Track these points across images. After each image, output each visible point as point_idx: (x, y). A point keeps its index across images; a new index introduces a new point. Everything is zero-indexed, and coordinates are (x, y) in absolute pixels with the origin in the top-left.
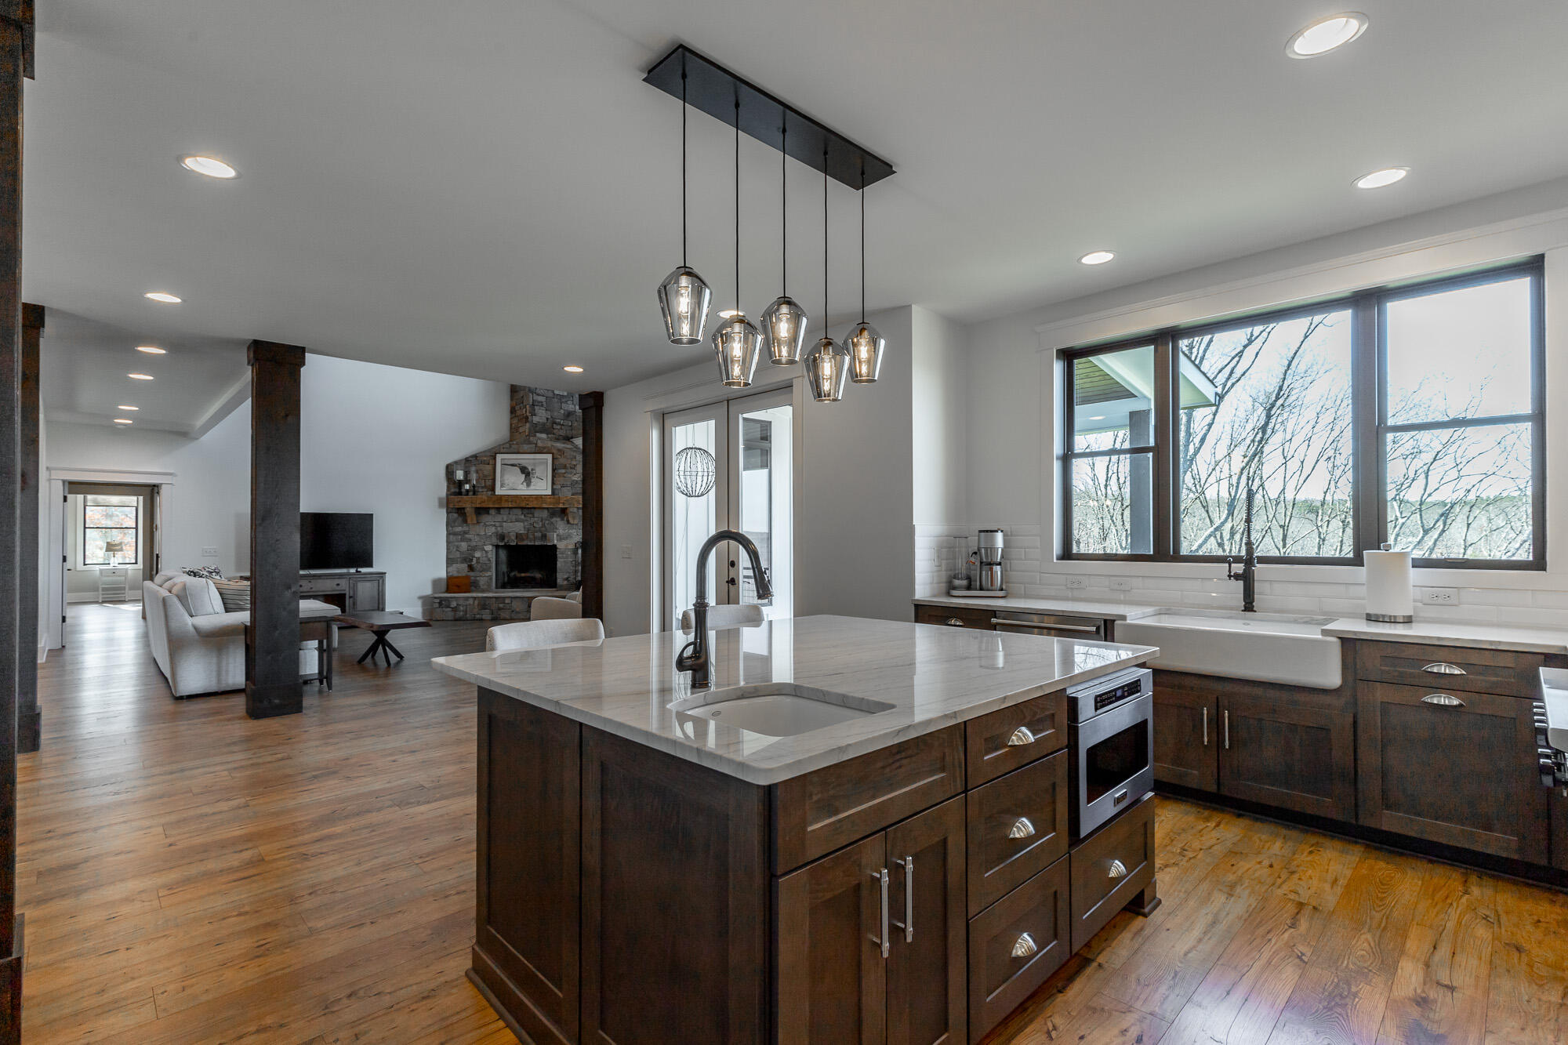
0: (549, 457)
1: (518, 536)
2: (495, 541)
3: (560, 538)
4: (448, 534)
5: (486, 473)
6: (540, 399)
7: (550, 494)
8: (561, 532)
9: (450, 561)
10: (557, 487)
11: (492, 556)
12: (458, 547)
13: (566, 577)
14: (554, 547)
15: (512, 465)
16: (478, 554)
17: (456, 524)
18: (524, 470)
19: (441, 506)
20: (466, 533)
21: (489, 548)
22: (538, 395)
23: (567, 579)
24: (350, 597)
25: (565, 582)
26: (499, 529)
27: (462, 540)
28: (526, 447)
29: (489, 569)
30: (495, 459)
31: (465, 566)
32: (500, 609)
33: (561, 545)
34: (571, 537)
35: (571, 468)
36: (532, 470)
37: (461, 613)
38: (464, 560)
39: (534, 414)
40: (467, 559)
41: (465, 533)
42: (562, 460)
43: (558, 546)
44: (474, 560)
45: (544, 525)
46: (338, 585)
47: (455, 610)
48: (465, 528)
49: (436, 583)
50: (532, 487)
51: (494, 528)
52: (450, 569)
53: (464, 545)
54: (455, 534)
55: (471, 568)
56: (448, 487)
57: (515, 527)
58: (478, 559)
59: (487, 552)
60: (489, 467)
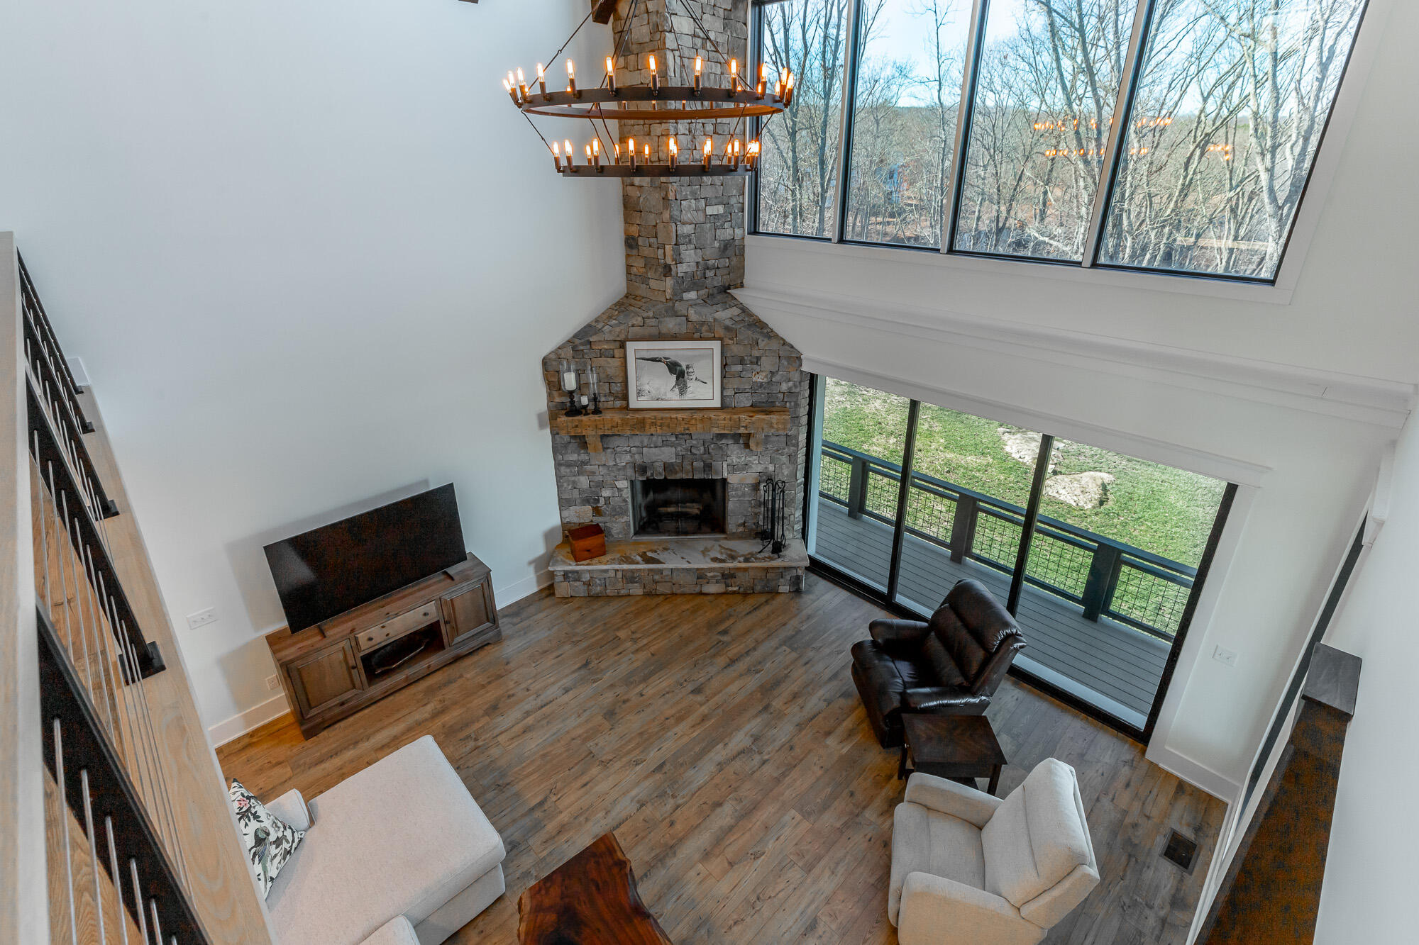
0: (716, 346)
1: (667, 467)
2: (630, 472)
3: (734, 469)
4: (558, 465)
5: (611, 372)
6: (688, 229)
7: (719, 406)
8: (735, 460)
9: (564, 503)
10: (729, 392)
11: (627, 494)
12: (574, 482)
13: (741, 521)
14: (724, 481)
15: (654, 360)
16: (606, 493)
17: (569, 451)
18: (673, 367)
19: (541, 426)
20: (586, 464)
21: (623, 484)
22: (683, 224)
23: (744, 524)
24: (446, 623)
25: (741, 529)
26: (637, 456)
27: (579, 473)
28: (671, 324)
29: (625, 513)
30: (622, 345)
31: (588, 508)
32: (656, 582)
33: (733, 479)
34: (751, 467)
35: (752, 363)
36: (688, 367)
37: (599, 588)
38: (586, 501)
39: (678, 261)
40: (591, 500)
41: (584, 463)
42: (736, 349)
43: (729, 481)
44: (602, 501)
45: (707, 452)
46: (425, 614)
47: (588, 584)
48: (584, 457)
49: (548, 535)
50: (688, 395)
51: (628, 457)
52: (565, 513)
53: (584, 481)
54: (569, 465)
55: (597, 511)
56: (550, 395)
57: (662, 456)
58: (607, 500)
59: (621, 490)
60: (616, 363)
